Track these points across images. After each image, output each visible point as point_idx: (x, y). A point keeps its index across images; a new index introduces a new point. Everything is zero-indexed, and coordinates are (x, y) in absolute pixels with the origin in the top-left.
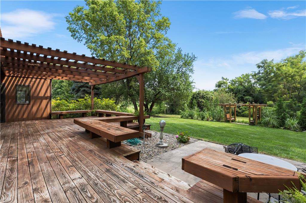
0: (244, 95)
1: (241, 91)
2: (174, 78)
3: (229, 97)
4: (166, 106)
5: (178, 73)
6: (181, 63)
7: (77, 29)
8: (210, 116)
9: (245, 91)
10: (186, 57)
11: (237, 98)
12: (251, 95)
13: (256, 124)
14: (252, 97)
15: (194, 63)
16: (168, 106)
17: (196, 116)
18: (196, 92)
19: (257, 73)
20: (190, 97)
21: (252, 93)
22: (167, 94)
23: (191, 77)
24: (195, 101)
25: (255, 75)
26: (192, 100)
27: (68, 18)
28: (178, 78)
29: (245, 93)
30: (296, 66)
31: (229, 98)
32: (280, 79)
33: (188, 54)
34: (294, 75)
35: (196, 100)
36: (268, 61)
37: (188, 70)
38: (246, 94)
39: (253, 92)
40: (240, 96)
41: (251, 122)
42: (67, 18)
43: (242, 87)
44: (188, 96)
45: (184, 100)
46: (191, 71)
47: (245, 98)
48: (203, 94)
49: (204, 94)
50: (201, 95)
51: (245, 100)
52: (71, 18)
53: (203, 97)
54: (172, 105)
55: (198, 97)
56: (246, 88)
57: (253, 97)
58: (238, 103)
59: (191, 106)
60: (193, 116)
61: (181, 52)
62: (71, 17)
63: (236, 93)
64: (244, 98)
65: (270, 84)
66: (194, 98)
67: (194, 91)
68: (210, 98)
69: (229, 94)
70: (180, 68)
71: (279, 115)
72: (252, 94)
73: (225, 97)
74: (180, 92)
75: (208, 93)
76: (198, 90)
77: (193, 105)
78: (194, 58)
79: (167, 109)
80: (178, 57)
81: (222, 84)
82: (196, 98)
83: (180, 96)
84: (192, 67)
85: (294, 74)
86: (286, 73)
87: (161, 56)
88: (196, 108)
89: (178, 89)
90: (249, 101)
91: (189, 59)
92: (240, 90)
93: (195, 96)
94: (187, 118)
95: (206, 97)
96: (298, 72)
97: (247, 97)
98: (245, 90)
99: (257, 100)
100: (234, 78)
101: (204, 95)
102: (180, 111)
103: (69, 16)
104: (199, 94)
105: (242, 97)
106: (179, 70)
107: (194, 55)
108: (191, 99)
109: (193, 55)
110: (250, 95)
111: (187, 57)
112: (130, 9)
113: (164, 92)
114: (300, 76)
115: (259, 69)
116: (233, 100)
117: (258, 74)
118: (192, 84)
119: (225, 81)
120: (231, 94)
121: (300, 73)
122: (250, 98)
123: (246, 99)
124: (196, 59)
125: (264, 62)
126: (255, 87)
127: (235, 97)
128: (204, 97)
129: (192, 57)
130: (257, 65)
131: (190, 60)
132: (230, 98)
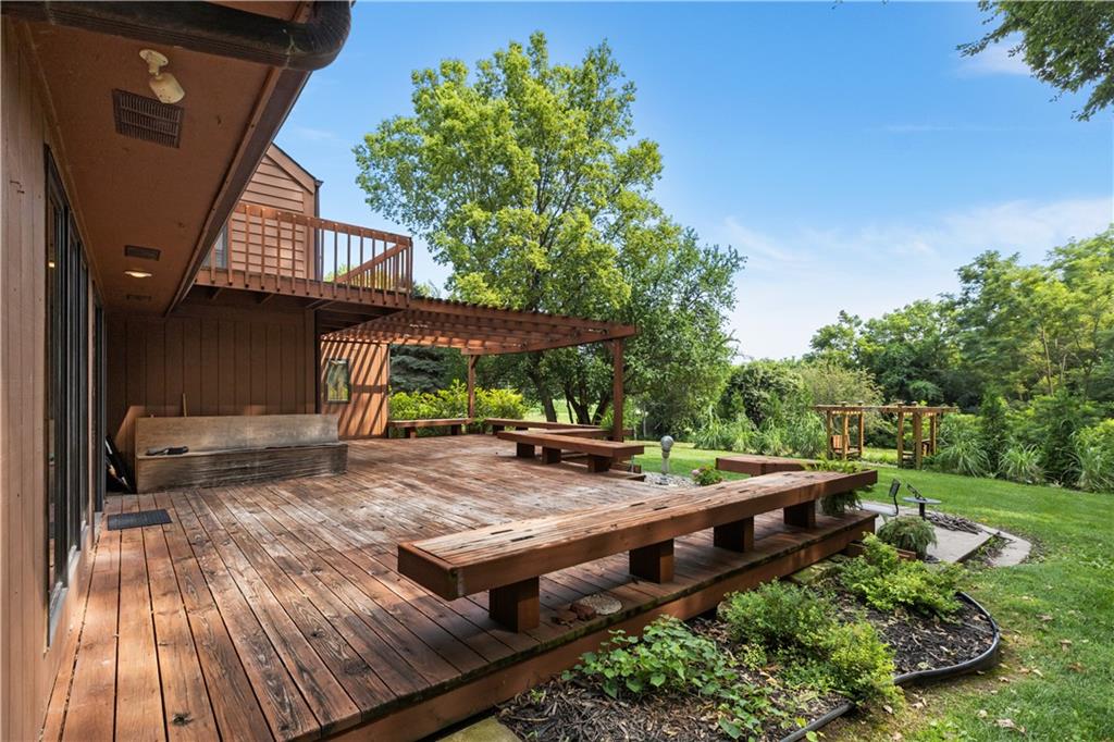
0: (909, 377)
1: (898, 361)
2: (673, 326)
3: (855, 384)
4: (638, 412)
5: (683, 307)
6: (694, 277)
7: (383, 180)
8: (784, 442)
9: (912, 364)
10: (710, 256)
11: (882, 387)
12: (935, 376)
13: (918, 464)
14: (937, 383)
15: (735, 277)
16: (647, 413)
17: (740, 441)
18: (743, 367)
19: (956, 300)
20: (723, 384)
21: (937, 370)
22: (649, 374)
23: (725, 322)
24: (737, 397)
25: (951, 306)
26: (731, 394)
27: (361, 150)
28: (684, 324)
29: (912, 370)
30: (1083, 279)
31: (855, 388)
32: (1026, 323)
33: (717, 250)
34: (1073, 313)
35: (743, 395)
36: (1000, 259)
37: (717, 299)
38: (916, 372)
39: (940, 365)
40: (895, 378)
41: (904, 460)
42: (357, 152)
43: (903, 350)
44: (716, 380)
45: (702, 394)
46: (728, 301)
47: (911, 387)
48: (765, 373)
49: (770, 374)
50: (760, 377)
51: (912, 392)
52: (368, 150)
53: (765, 384)
54: (660, 409)
55: (748, 382)
56: (916, 354)
57: (941, 384)
58: (887, 402)
59: (726, 412)
60: (732, 443)
61: (696, 242)
62: (371, 147)
63: (879, 372)
64: (908, 385)
65: (991, 339)
66: (734, 385)
67: (737, 363)
68: (788, 386)
69: (856, 374)
70: (693, 291)
71: (987, 439)
72: (936, 373)
73: (840, 382)
74: (689, 369)
75: (781, 370)
76: (749, 361)
77: (731, 409)
78: (734, 262)
79: (642, 423)
80: (686, 260)
81: (833, 336)
82: (740, 387)
83: (692, 380)
84: (730, 289)
85: (1072, 309)
86: (1045, 306)
87: (634, 258)
88: (742, 417)
89: (685, 359)
90: (927, 395)
91: (720, 264)
92: (895, 359)
93: (739, 380)
94: (714, 449)
95: (777, 382)
96: (1087, 303)
97: (920, 384)
98: (914, 358)
99: (955, 395)
100: (878, 317)
101: (770, 378)
102: (688, 429)
103: (365, 145)
104: (751, 373)
105: (902, 384)
106: (688, 299)
107: (736, 251)
108: (727, 390)
109: (733, 250)
110: (931, 377)
111: (714, 257)
112: (548, 128)
113: (640, 369)
114: (1096, 316)
115: (967, 285)
116: (869, 394)
117: (959, 303)
118: (730, 344)
119: (845, 326)
120: (864, 373)
121: (1094, 305)
122: (929, 385)
123: (916, 390)
124: (741, 263)
125: (987, 261)
126: (950, 348)
127: (878, 382)
128: (770, 385)
129: (728, 256)
130: (961, 269)
131: (723, 266)
132: (858, 386)
